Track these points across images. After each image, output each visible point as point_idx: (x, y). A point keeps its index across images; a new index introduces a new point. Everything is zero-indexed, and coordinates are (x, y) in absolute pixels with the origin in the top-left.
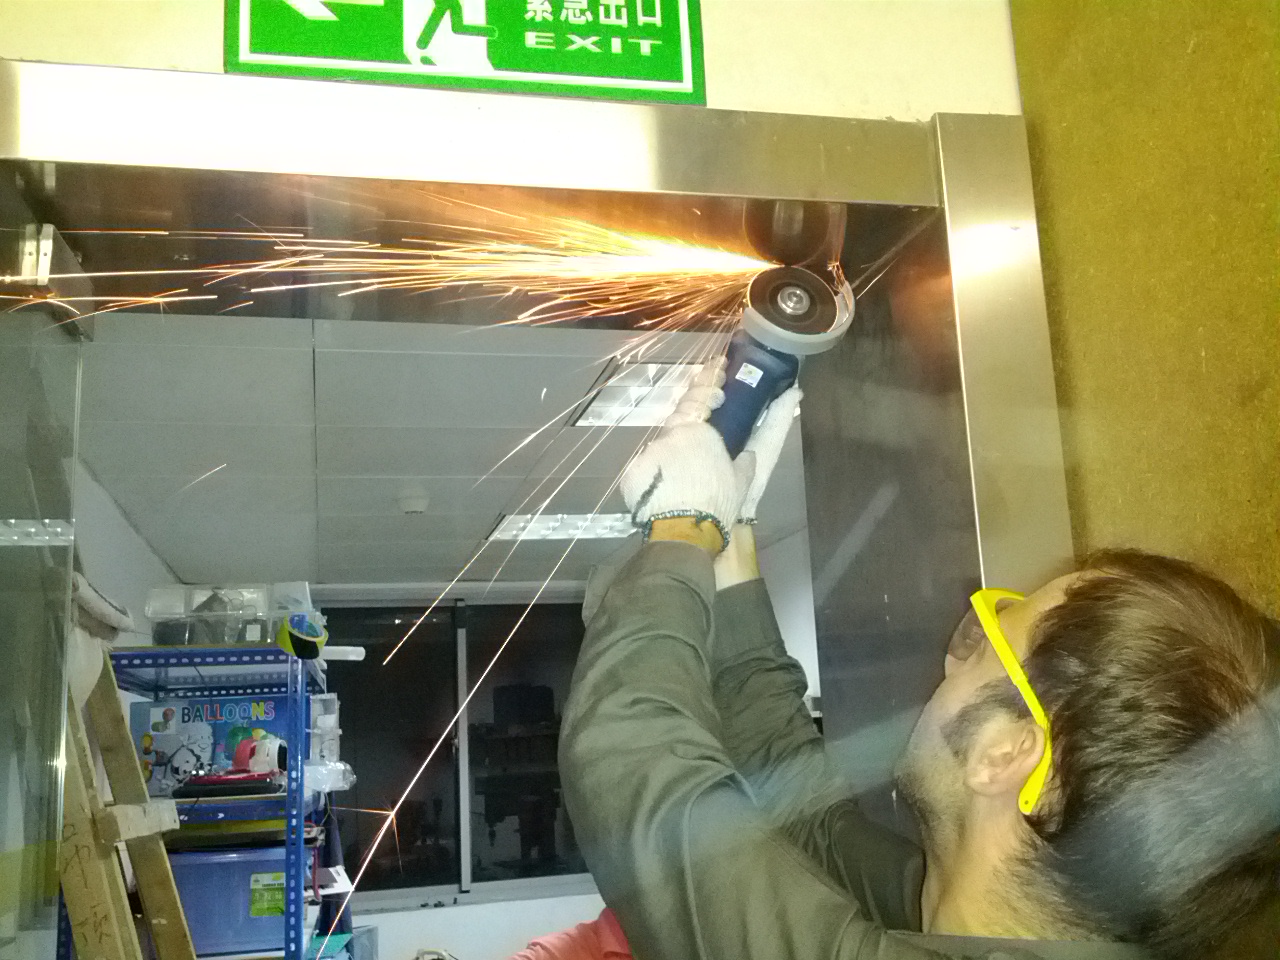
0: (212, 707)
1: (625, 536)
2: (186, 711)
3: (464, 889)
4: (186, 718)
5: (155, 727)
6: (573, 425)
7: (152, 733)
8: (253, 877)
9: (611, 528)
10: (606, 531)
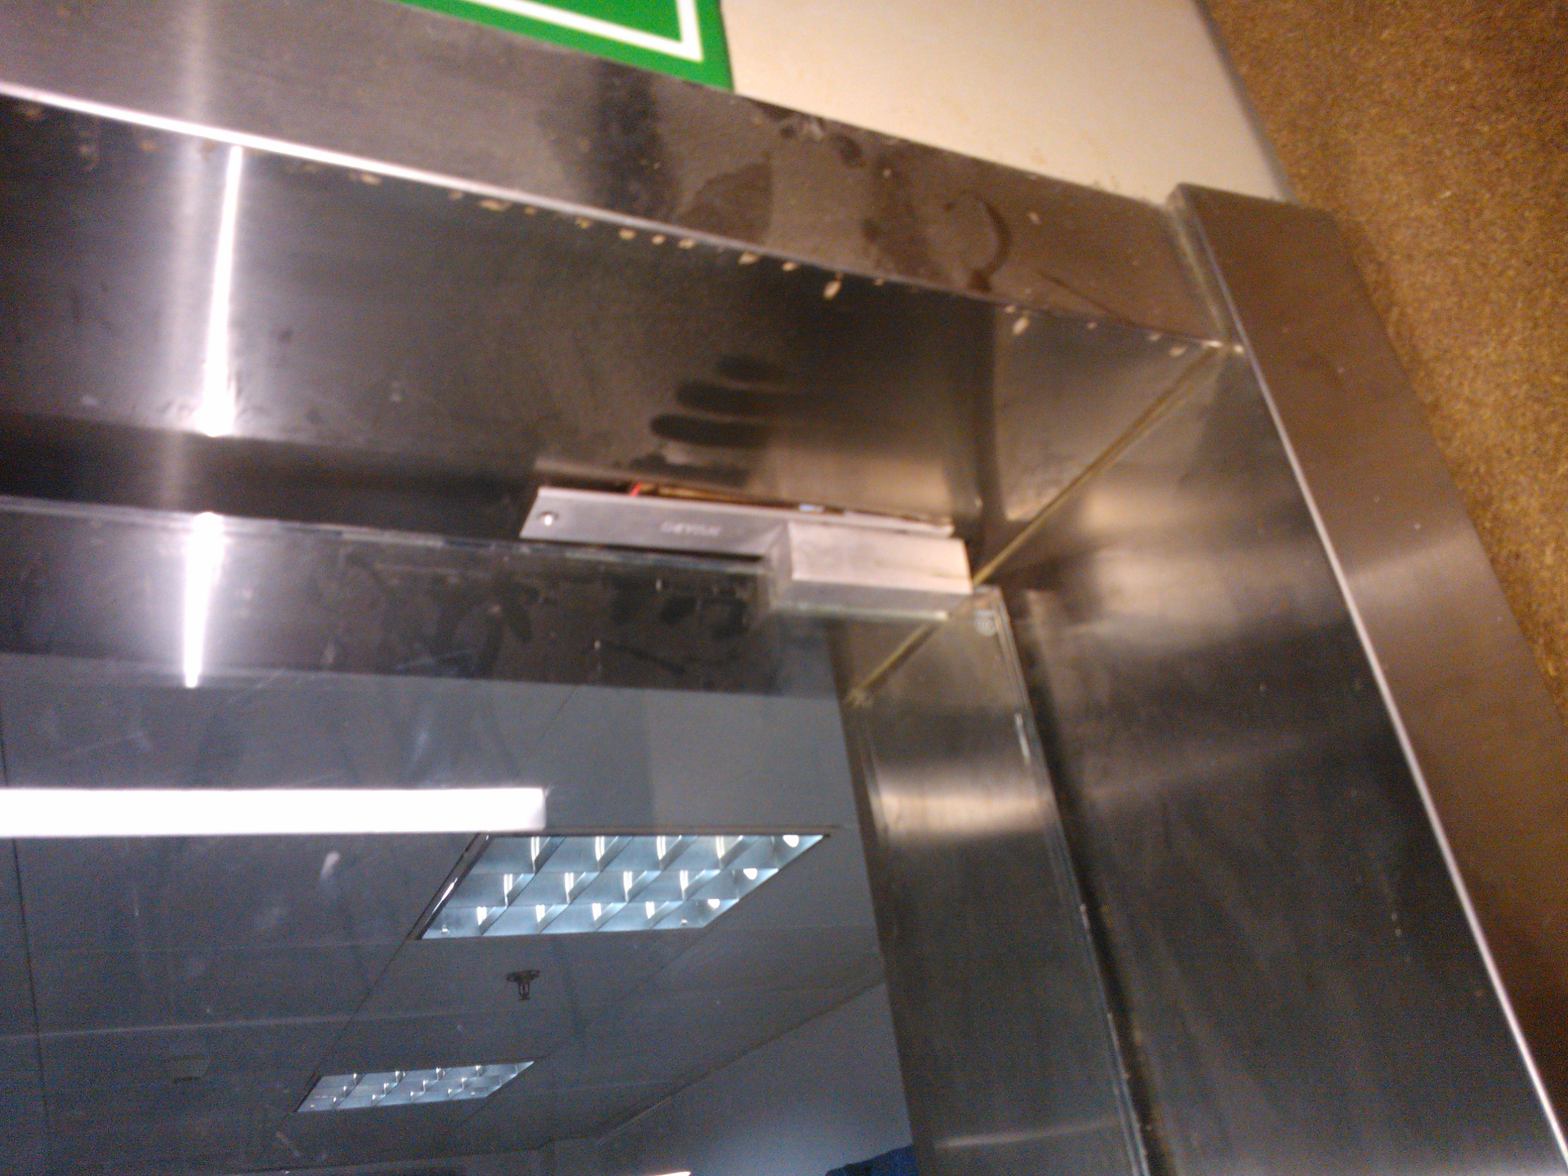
1: (484, 1096)
6: (420, 937)
9: (467, 1085)
10: (460, 1090)
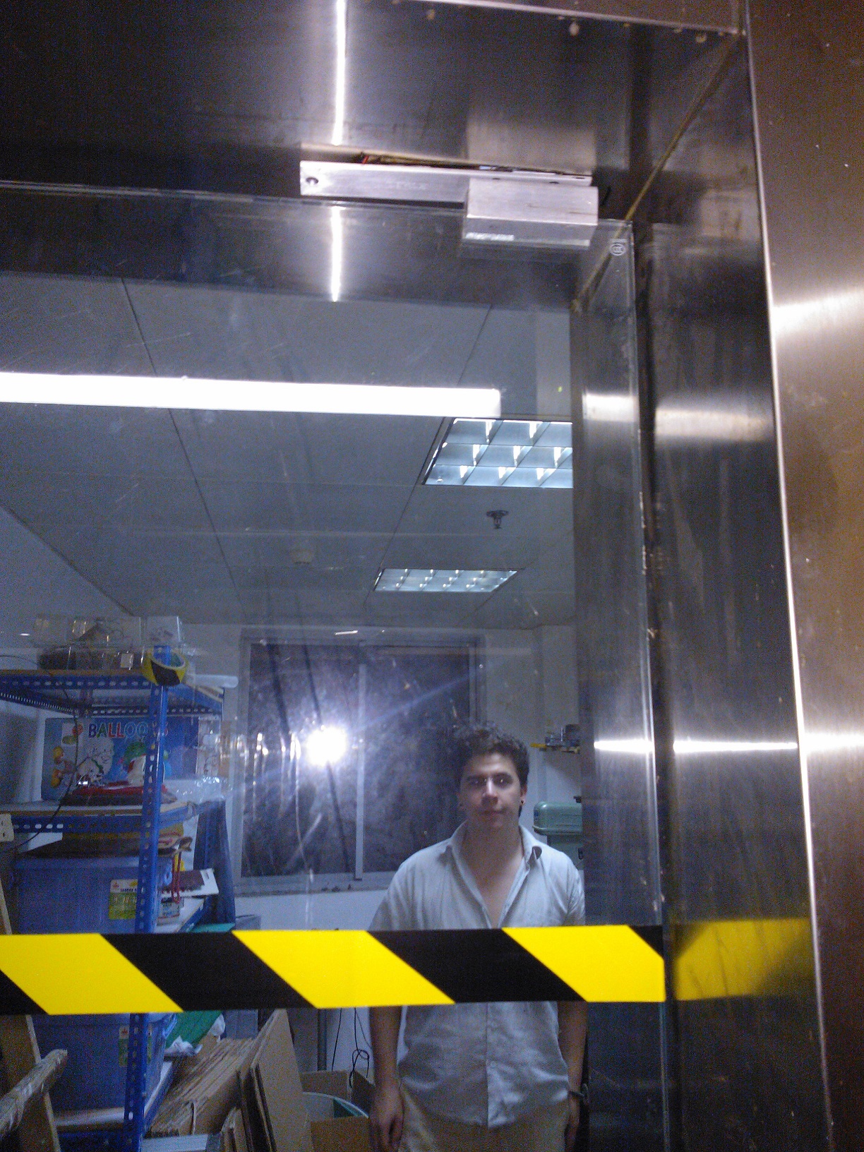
0: (115, 724)
1: (490, 591)
2: (93, 728)
3: (357, 877)
4: (92, 733)
5: (66, 740)
6: (424, 483)
7: (63, 745)
8: (113, 882)
9: (477, 583)
10: (473, 586)
